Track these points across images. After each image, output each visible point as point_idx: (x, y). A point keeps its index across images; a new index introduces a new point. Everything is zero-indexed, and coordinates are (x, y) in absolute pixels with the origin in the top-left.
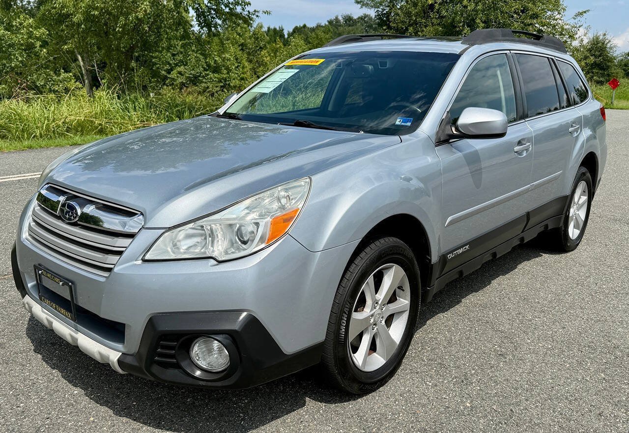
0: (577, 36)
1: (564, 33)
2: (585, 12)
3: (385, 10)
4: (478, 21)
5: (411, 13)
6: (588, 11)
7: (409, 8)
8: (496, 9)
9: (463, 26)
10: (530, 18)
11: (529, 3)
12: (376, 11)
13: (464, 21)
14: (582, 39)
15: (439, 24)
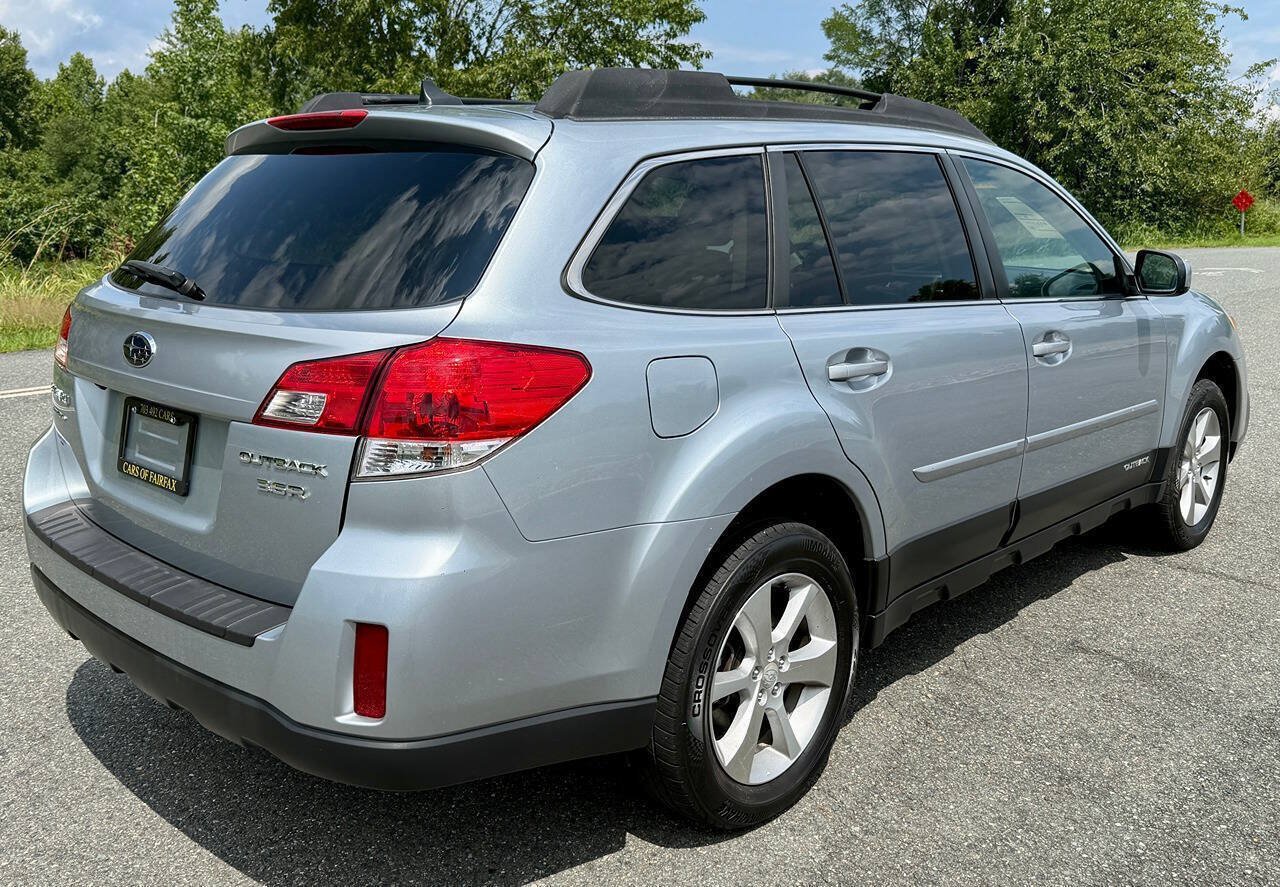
0: (1254, 110)
1: (1227, 105)
2: (1268, 64)
3: (880, 69)
4: (1061, 88)
5: (932, 75)
6: (1274, 61)
7: (929, 67)
8: (1094, 65)
9: (1034, 99)
10: (1161, 81)
11: (1157, 53)
12: (863, 71)
13: (1034, 90)
14: (1263, 116)
15: (986, 96)
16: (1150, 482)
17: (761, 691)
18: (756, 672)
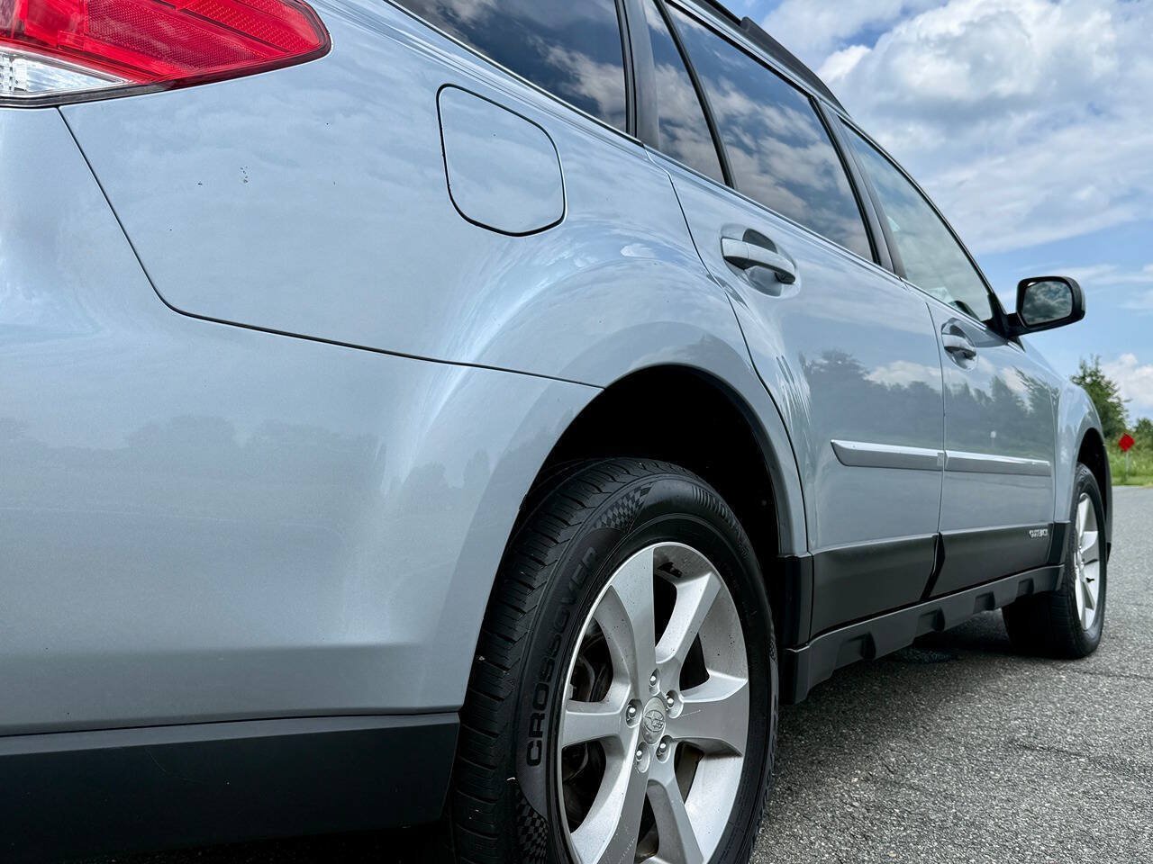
16: (1048, 564)
17: (641, 747)
18: (632, 710)
